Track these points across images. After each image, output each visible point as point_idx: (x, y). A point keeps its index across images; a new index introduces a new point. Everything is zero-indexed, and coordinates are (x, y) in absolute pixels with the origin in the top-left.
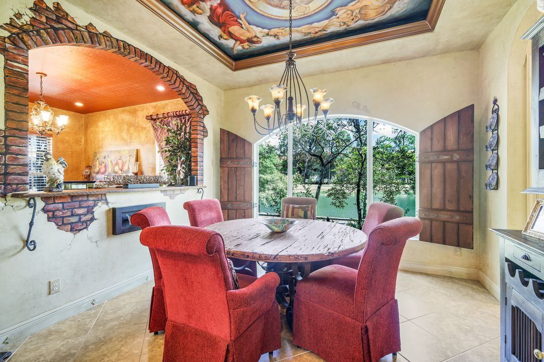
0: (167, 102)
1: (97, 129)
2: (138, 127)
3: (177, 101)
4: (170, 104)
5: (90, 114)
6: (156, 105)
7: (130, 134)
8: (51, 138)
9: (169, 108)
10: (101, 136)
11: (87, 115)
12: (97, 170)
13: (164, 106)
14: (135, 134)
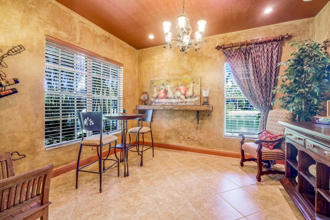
0: (239, 32)
1: (152, 61)
2: (201, 57)
3: (254, 30)
4: (244, 33)
5: (145, 49)
6: (225, 37)
7: (192, 64)
8: (122, 67)
9: (242, 38)
10: (156, 67)
11: (141, 50)
12: (155, 95)
13: (235, 36)
14: (197, 64)
